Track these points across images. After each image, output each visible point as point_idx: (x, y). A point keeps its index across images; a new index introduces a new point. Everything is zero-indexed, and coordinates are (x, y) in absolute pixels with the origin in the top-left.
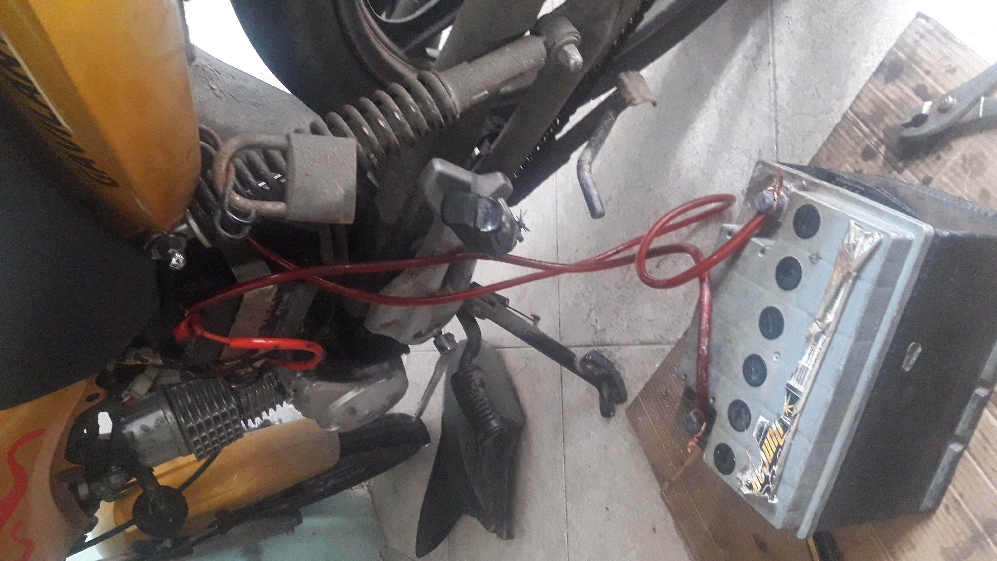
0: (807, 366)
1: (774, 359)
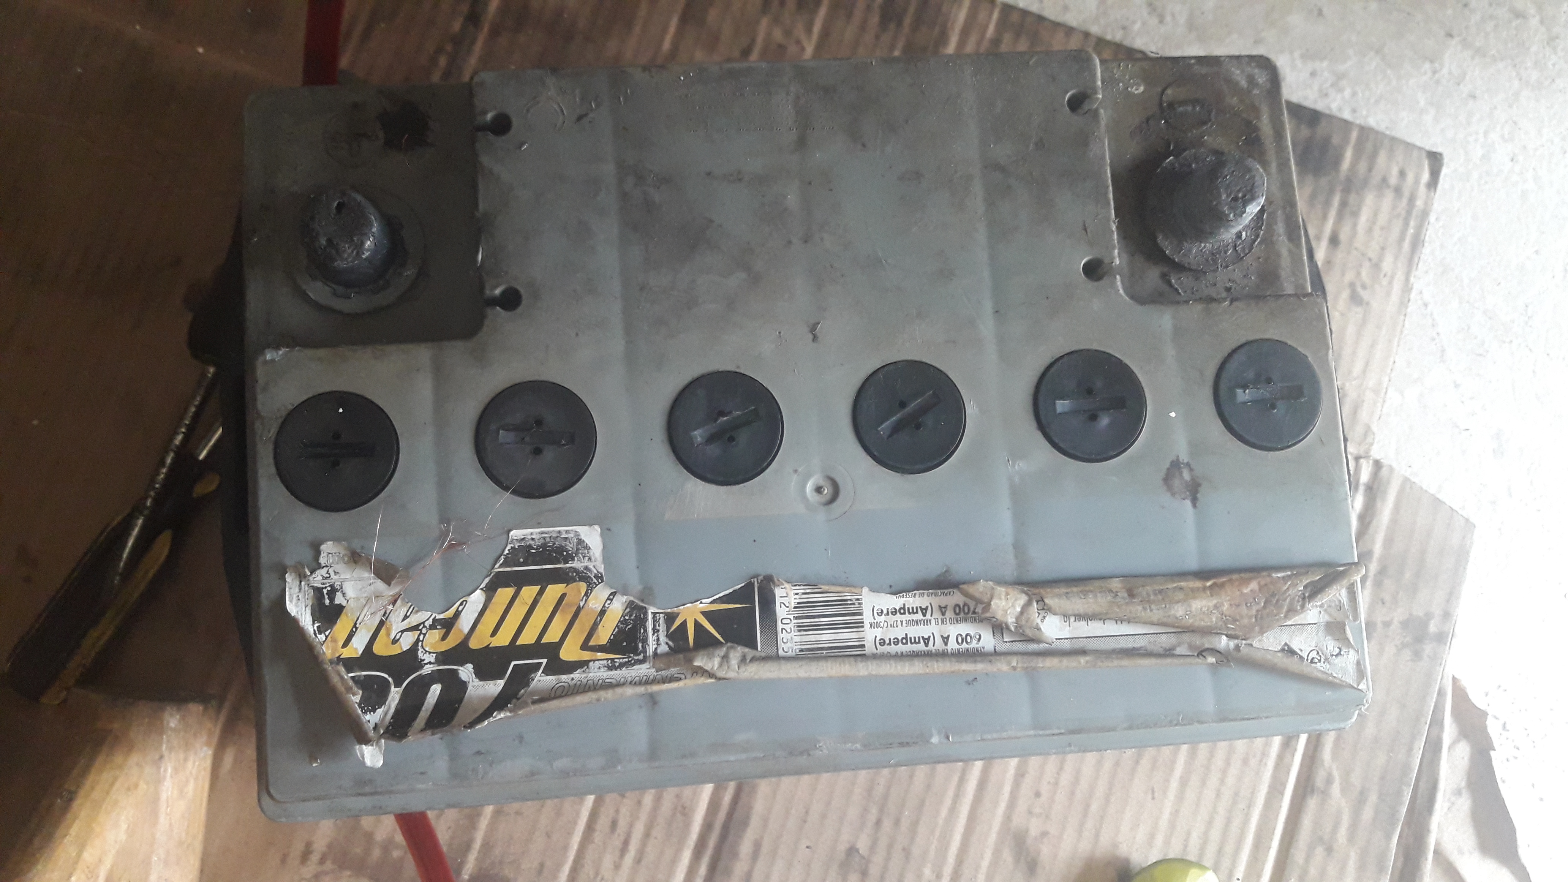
0: (867, 618)
1: (810, 486)
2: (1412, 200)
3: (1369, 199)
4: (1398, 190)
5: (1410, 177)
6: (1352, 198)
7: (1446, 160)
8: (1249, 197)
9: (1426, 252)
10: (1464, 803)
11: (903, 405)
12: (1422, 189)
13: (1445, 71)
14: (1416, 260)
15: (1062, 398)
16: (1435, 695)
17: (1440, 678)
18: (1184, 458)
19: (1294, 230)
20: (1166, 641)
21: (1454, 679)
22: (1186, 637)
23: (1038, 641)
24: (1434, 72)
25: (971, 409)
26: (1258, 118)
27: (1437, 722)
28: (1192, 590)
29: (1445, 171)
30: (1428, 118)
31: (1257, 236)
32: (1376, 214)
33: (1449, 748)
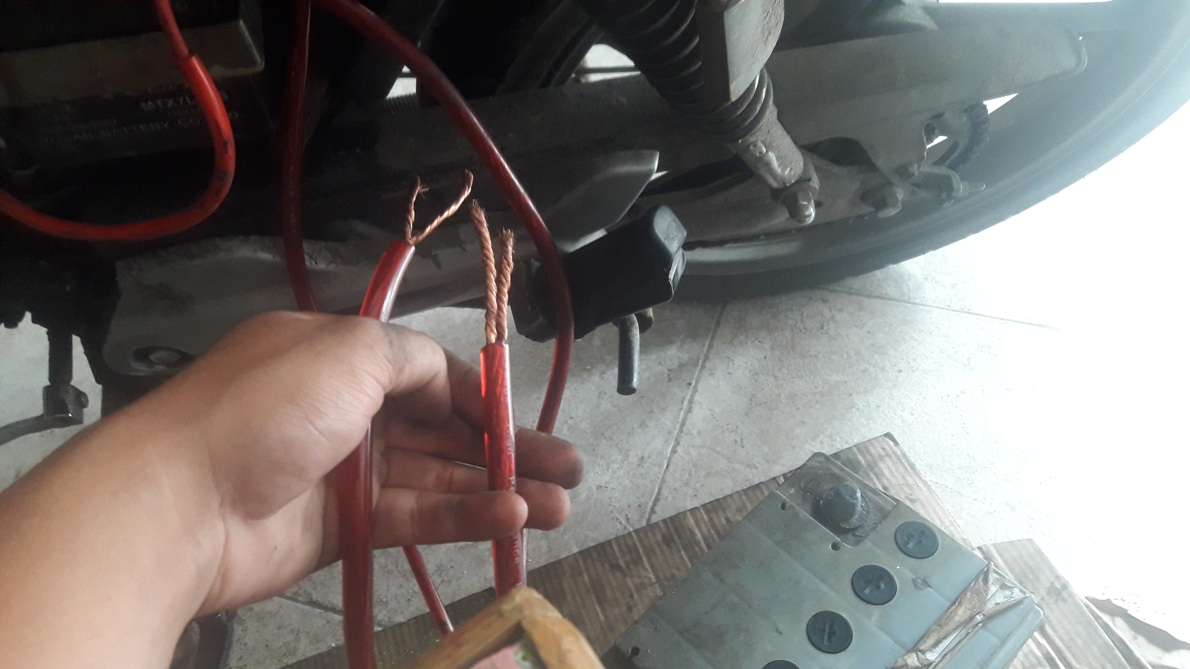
2: (895, 453)
3: (882, 465)
4: (888, 455)
5: (886, 447)
6: (876, 470)
7: (892, 433)
8: (855, 492)
9: (918, 466)
10: (1141, 640)
11: (824, 631)
12: (895, 448)
13: (861, 406)
14: (918, 471)
15: (865, 589)
16: (1086, 609)
17: (1080, 601)
18: (914, 577)
19: (875, 492)
20: (964, 632)
21: (1086, 598)
22: (968, 626)
23: (931, 664)
24: (858, 409)
25: (844, 615)
26: (832, 470)
27: (1097, 618)
28: (955, 609)
29: (895, 436)
30: (872, 424)
31: (867, 502)
32: (889, 468)
33: (1114, 625)
